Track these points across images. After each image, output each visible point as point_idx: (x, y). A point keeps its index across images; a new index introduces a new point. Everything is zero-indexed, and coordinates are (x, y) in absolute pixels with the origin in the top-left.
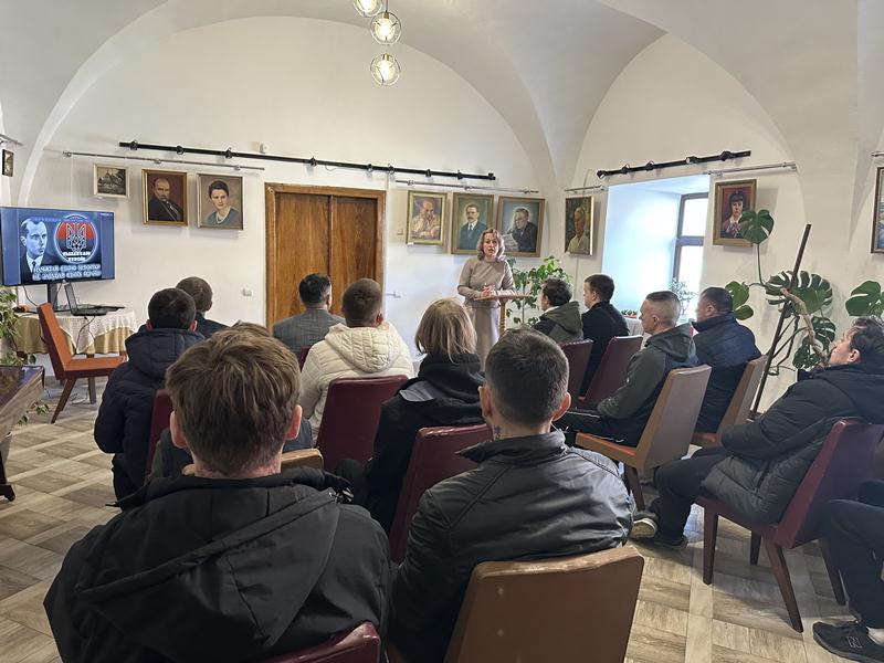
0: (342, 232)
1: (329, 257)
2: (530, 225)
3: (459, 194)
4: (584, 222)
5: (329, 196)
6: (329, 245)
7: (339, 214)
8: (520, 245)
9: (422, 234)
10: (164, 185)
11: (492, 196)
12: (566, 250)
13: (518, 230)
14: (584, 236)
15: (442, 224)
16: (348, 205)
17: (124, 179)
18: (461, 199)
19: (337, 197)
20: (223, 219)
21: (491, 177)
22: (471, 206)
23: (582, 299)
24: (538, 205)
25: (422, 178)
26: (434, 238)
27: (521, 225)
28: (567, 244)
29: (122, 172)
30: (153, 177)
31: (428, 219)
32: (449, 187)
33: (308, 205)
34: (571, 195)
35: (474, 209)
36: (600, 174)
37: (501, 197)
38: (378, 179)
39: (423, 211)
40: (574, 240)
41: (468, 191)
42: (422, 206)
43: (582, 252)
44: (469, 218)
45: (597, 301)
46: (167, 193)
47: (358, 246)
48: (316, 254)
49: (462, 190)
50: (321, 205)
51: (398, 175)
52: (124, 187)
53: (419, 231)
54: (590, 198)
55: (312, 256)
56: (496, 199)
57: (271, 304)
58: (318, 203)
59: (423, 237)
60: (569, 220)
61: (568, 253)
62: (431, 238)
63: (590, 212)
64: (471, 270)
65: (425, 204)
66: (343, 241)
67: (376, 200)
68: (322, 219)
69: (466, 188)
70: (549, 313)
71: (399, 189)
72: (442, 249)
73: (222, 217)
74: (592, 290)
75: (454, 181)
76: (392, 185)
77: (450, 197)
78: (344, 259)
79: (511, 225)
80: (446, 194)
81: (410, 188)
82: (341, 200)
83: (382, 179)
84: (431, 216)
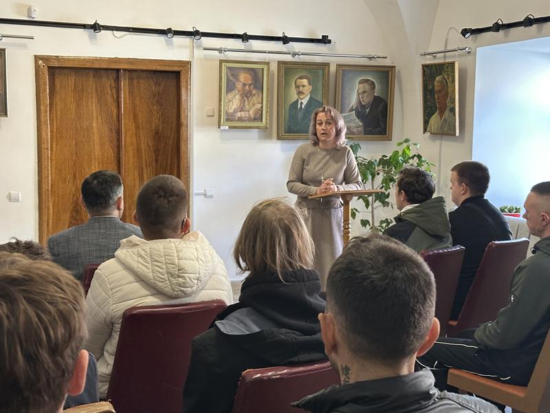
0: (135, 117)
1: (119, 147)
2: (377, 100)
3: (285, 63)
4: (446, 93)
5: (118, 70)
6: (118, 132)
7: (131, 93)
8: (366, 125)
9: (239, 114)
11: (328, 64)
12: (425, 130)
13: (363, 107)
14: (447, 113)
15: (264, 101)
16: (142, 81)
18: (287, 69)
19: (130, 71)
21: (325, 40)
22: (301, 78)
23: (448, 193)
24: (386, 74)
25: (238, 44)
26: (255, 119)
27: (366, 100)
28: (426, 123)
31: (246, 95)
32: (272, 54)
33: (91, 83)
34: (429, 61)
35: (305, 82)
36: (464, 32)
37: (339, 66)
38: (180, 47)
39: (239, 86)
40: (435, 119)
41: (296, 59)
42: (237, 80)
43: (446, 132)
44: (300, 93)
45: (468, 196)
47: (157, 133)
48: (102, 145)
49: (288, 58)
50: (108, 82)
51: (206, 41)
53: (235, 111)
54: (453, 64)
55: (97, 147)
56: (333, 69)
57: (45, 211)
58: (104, 80)
59: (240, 119)
60: (428, 91)
61: (428, 134)
62: (250, 120)
63: (453, 81)
64: (303, 161)
65: (242, 77)
66: (137, 127)
67: (177, 74)
68: (110, 99)
69: (294, 54)
70: (406, 212)
71: (207, 59)
72: (266, 133)
74: (460, 182)
75: (278, 46)
76: (199, 53)
77: (274, 67)
78: (139, 150)
79: (353, 100)
80: (268, 64)
81: (222, 56)
82: (134, 74)
83: (185, 47)
84: (250, 91)
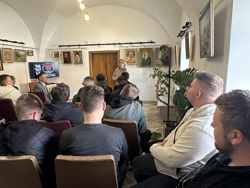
0: (110, 63)
2: (167, 57)
3: (142, 49)
5: (106, 53)
7: (109, 58)
8: (164, 63)
9: (130, 62)
10: (66, 55)
11: (152, 48)
13: (163, 58)
16: (111, 55)
17: (58, 54)
20: (79, 61)
25: (129, 45)
26: (134, 63)
29: (58, 52)
30: (64, 53)
31: (132, 57)
33: (101, 56)
35: (146, 53)
39: (130, 55)
41: (146, 47)
44: (145, 56)
46: (67, 56)
48: (103, 69)
52: (59, 56)
58: (103, 55)
59: (130, 63)
65: (131, 53)
67: (117, 53)
68: (105, 60)
71: (123, 49)
73: (78, 61)
75: (139, 45)
77: (138, 50)
82: (109, 54)
83: (118, 47)
84: (132, 56)
